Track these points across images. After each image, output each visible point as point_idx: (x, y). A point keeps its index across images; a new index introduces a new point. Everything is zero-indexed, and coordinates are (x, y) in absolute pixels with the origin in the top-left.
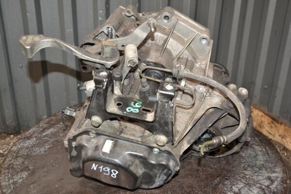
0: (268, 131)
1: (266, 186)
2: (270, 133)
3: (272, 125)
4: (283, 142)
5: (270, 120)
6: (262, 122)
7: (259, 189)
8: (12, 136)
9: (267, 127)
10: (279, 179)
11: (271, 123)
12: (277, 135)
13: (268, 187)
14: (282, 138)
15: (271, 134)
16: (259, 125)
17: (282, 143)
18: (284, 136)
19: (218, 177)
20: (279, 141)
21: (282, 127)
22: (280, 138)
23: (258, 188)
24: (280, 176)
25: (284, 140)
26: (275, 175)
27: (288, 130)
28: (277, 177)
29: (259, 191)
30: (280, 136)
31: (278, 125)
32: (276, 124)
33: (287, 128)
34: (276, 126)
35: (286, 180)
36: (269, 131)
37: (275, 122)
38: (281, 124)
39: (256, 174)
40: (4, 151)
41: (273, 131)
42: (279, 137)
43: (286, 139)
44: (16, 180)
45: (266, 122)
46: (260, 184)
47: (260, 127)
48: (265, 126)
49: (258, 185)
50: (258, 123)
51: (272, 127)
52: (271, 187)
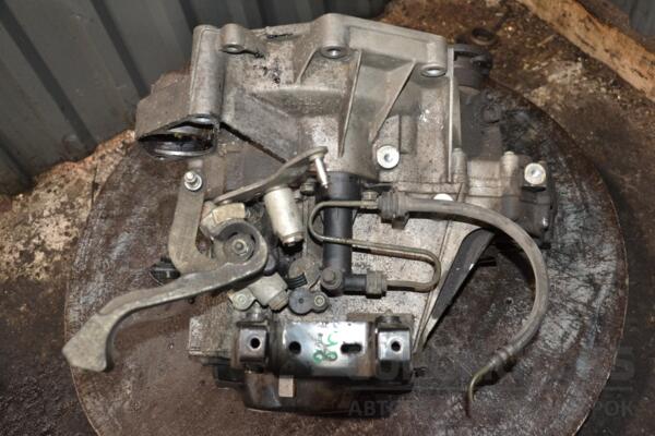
0: (579, 37)
1: (584, 305)
2: (583, 42)
3: (590, 25)
4: (614, 64)
5: (584, 14)
6: (564, 15)
7: (572, 317)
8: (21, 195)
9: (576, 28)
10: (610, 278)
11: (587, 21)
12: (600, 48)
13: (588, 305)
14: (613, 56)
15: (587, 44)
16: (558, 20)
17: (611, 66)
18: (618, 52)
19: (492, 301)
20: (605, 61)
21: (614, 33)
22: (608, 55)
23: (572, 313)
24: (613, 269)
25: (616, 60)
26: (602, 267)
27: (626, 41)
28: (607, 274)
29: (572, 321)
30: (607, 51)
31: (604, 29)
32: (599, 25)
33: (624, 37)
34: (598, 29)
35: (623, 279)
36: (582, 36)
37: (595, 20)
38: (611, 26)
39: (565, 276)
40: (25, 245)
41: (592, 38)
42: (605, 53)
43: (619, 59)
44: (119, 404)
45: (574, 16)
46: (574, 301)
47: (562, 25)
48: (572, 24)
49: (570, 306)
50: (556, 15)
51: (588, 30)
52: (594, 305)
